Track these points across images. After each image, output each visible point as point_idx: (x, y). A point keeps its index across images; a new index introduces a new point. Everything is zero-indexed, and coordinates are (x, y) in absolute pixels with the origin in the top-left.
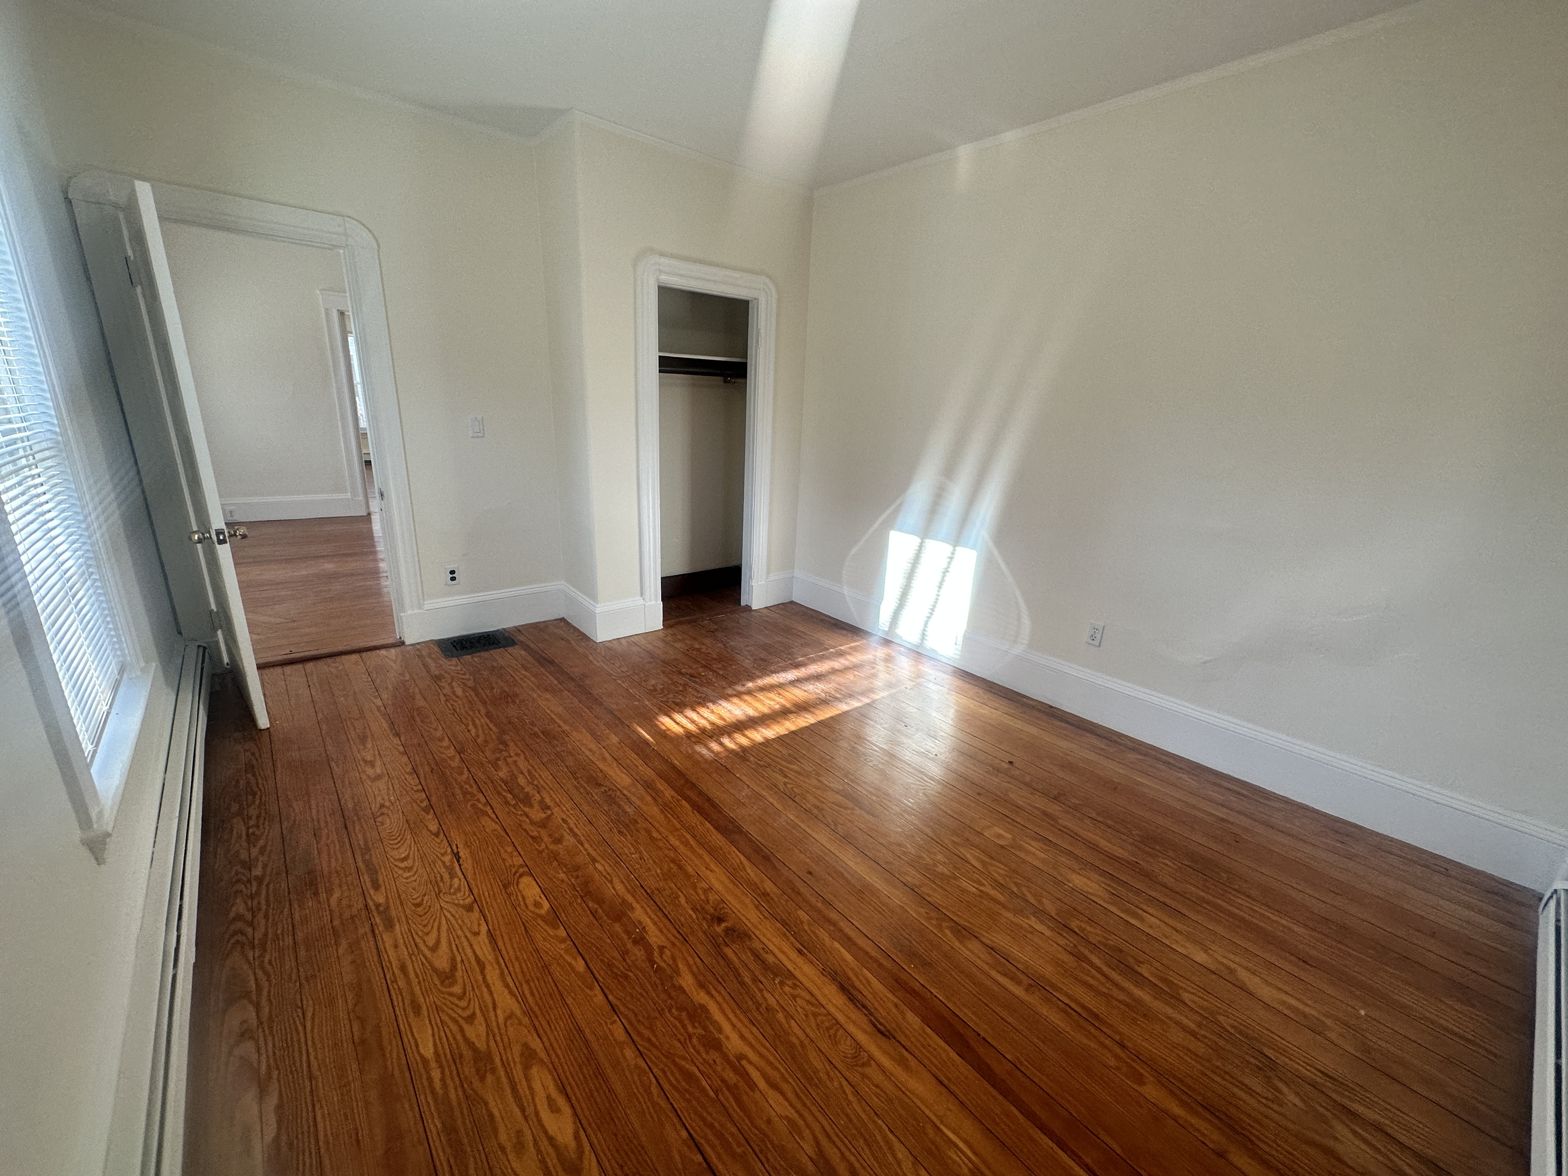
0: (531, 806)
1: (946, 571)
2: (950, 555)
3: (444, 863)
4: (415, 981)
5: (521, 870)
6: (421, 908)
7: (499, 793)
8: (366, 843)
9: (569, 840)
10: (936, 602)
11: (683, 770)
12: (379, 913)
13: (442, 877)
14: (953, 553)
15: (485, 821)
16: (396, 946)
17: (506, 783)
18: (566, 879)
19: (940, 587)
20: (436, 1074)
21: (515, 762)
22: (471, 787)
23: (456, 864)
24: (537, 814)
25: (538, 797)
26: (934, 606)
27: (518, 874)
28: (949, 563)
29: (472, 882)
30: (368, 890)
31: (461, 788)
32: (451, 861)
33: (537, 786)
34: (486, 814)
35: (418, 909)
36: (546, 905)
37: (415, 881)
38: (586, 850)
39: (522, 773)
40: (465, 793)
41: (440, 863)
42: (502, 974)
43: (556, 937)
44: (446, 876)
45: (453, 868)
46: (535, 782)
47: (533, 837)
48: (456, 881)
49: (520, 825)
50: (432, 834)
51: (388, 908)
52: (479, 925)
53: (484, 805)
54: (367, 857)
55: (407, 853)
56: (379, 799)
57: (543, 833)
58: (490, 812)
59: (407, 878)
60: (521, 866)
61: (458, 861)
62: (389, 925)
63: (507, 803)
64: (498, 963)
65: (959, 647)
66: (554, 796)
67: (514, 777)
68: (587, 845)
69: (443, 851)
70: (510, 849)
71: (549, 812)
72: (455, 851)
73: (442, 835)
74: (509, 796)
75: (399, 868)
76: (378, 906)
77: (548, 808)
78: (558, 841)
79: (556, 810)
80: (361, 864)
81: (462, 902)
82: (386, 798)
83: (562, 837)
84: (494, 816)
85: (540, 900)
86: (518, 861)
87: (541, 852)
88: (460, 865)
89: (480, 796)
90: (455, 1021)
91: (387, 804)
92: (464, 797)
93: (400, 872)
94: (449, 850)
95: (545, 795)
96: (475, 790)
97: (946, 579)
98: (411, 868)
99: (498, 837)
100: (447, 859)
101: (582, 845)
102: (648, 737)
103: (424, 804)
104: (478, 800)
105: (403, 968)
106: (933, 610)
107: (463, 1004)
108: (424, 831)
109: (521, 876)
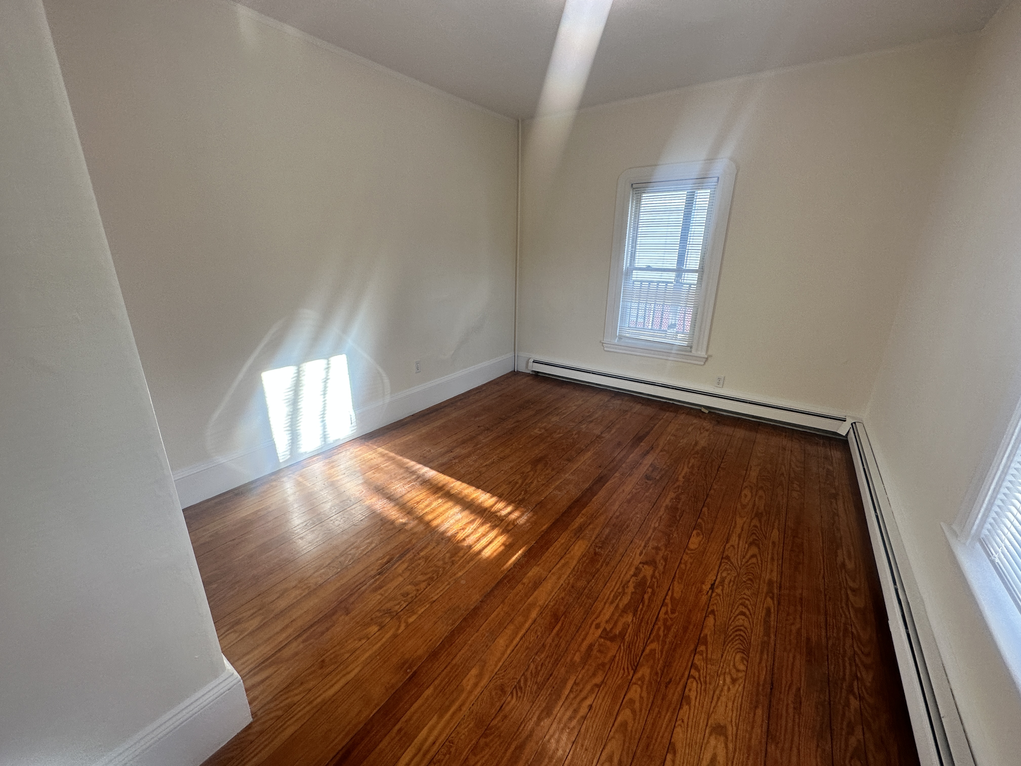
0: (644, 577)
1: (326, 380)
2: (326, 366)
3: (722, 590)
4: (770, 551)
5: (689, 552)
6: (750, 577)
7: (649, 606)
8: (762, 652)
9: (652, 544)
10: (324, 407)
11: (552, 521)
12: (773, 594)
13: (729, 584)
14: (328, 364)
15: (677, 596)
16: (772, 571)
17: (636, 611)
18: (676, 532)
19: (324, 394)
20: (776, 524)
21: (607, 622)
22: (659, 628)
23: (717, 583)
24: (648, 571)
25: (634, 579)
26: (324, 410)
27: (693, 552)
28: (327, 372)
29: (717, 568)
30: (774, 612)
31: (665, 636)
32: (717, 587)
33: (623, 587)
34: (672, 598)
35: (752, 578)
36: (695, 532)
37: (745, 594)
38: (652, 534)
39: (617, 605)
40: (668, 628)
41: (724, 592)
42: (734, 528)
43: (703, 520)
44: (726, 582)
45: (720, 582)
46: (620, 590)
47: (666, 562)
48: (724, 574)
49: (663, 573)
50: (715, 615)
51: (767, 593)
52: (729, 548)
53: (667, 605)
54: (766, 638)
55: (739, 617)
56: (733, 691)
57: (658, 558)
58: (668, 597)
59: (748, 600)
60: (687, 554)
61: (714, 583)
62: (770, 583)
63: (653, 593)
64: (733, 531)
65: (354, 424)
66: (624, 572)
67: (625, 611)
68: (649, 535)
69: (718, 598)
70: (683, 566)
71: (641, 566)
72: (710, 591)
73: (709, 610)
74: (646, 597)
75: (749, 610)
76: (772, 598)
77: (637, 568)
78: (657, 549)
79: (636, 562)
80: (772, 636)
81: (729, 563)
82: (726, 688)
83: (653, 548)
84: (670, 593)
85: (695, 535)
86: (686, 557)
87: (671, 552)
88: (715, 581)
89: (662, 615)
90: (761, 529)
91: (728, 680)
92: (672, 625)
93: (750, 607)
94: (714, 595)
95: (628, 576)
96: (660, 623)
97: (328, 385)
98: (741, 604)
99: (681, 578)
100: (719, 591)
101: (650, 538)
102: (520, 552)
103: (702, 648)
104: (666, 613)
105: (773, 559)
106: (324, 414)
107: (755, 531)
108: (718, 623)
109: (692, 550)
